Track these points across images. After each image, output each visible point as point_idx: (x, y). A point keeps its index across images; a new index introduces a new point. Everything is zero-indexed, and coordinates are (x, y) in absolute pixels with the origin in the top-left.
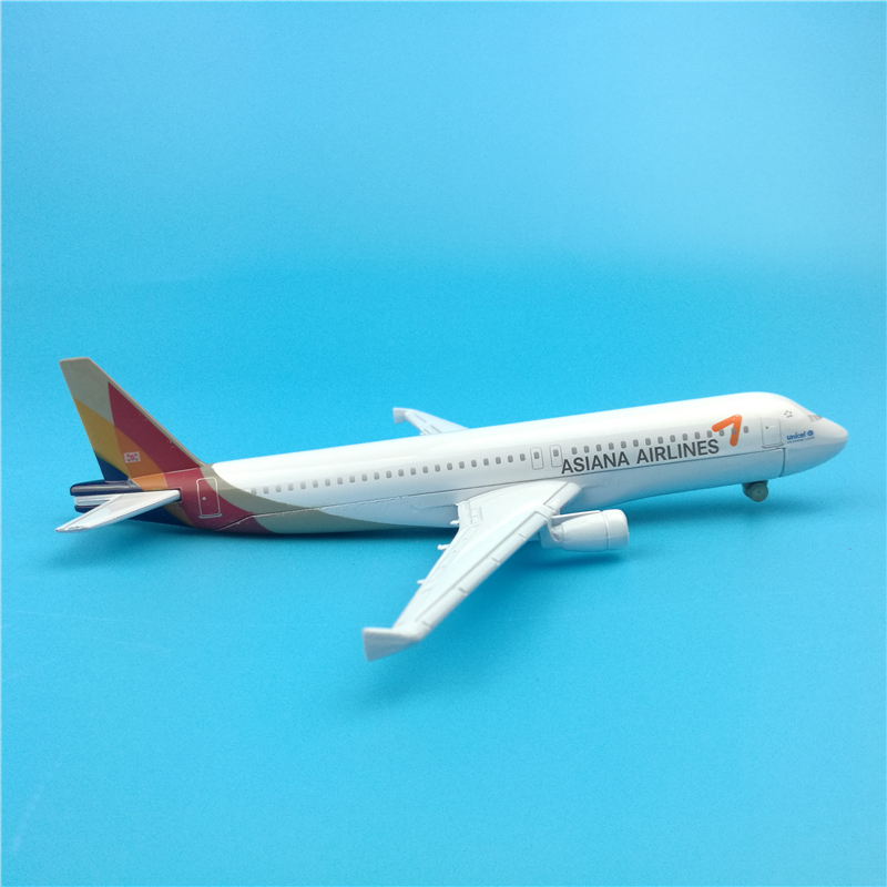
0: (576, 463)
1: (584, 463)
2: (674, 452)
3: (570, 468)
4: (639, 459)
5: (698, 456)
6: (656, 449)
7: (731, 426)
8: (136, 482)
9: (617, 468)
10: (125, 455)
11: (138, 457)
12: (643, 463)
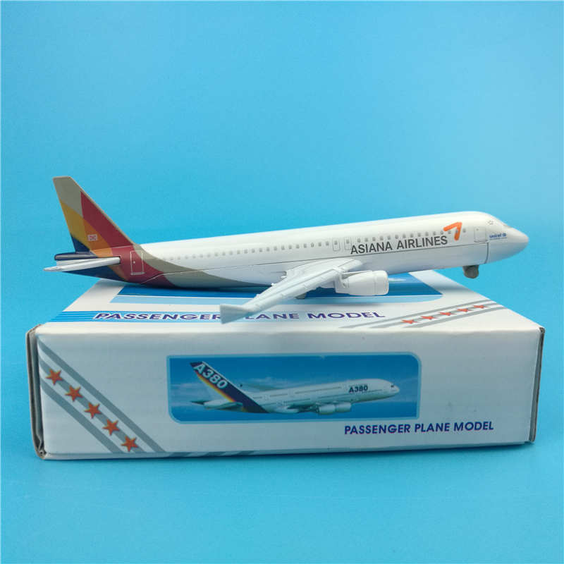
0: (359, 248)
1: (365, 248)
2: (420, 243)
3: (356, 251)
4: (399, 246)
5: (434, 246)
6: (409, 240)
7: (456, 228)
8: (94, 253)
9: (385, 251)
10: (89, 236)
11: (96, 238)
12: (401, 249)
